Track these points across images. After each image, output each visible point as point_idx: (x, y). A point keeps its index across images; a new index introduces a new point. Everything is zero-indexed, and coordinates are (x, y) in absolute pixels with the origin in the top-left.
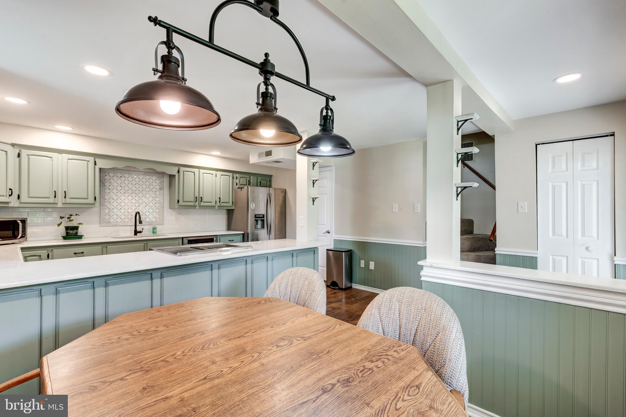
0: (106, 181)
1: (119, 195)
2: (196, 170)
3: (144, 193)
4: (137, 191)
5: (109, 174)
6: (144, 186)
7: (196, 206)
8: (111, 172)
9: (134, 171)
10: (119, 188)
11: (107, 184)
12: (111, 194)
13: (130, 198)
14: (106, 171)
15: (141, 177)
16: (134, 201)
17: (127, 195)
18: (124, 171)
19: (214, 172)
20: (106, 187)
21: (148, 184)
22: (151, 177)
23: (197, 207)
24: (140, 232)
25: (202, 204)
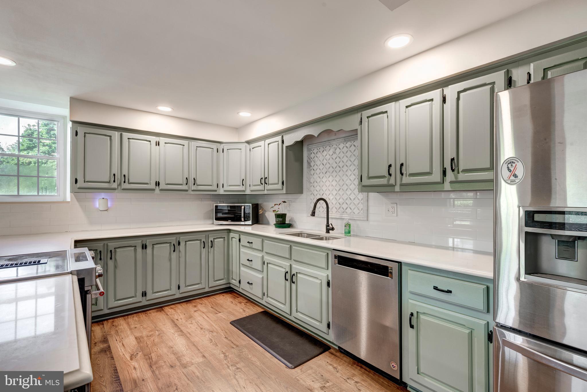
0: (311, 160)
1: (321, 175)
2: (391, 107)
3: (345, 169)
4: (338, 169)
5: (314, 151)
6: (345, 160)
7: (393, 186)
8: (315, 148)
9: (334, 140)
10: (321, 167)
11: (312, 164)
12: (316, 176)
13: (331, 179)
14: (311, 148)
15: (342, 145)
16: (334, 183)
17: (328, 174)
18: (325, 143)
19: (436, 94)
20: (311, 168)
21: (349, 154)
22: (353, 142)
23: (397, 188)
24: (333, 229)
25: (406, 180)
